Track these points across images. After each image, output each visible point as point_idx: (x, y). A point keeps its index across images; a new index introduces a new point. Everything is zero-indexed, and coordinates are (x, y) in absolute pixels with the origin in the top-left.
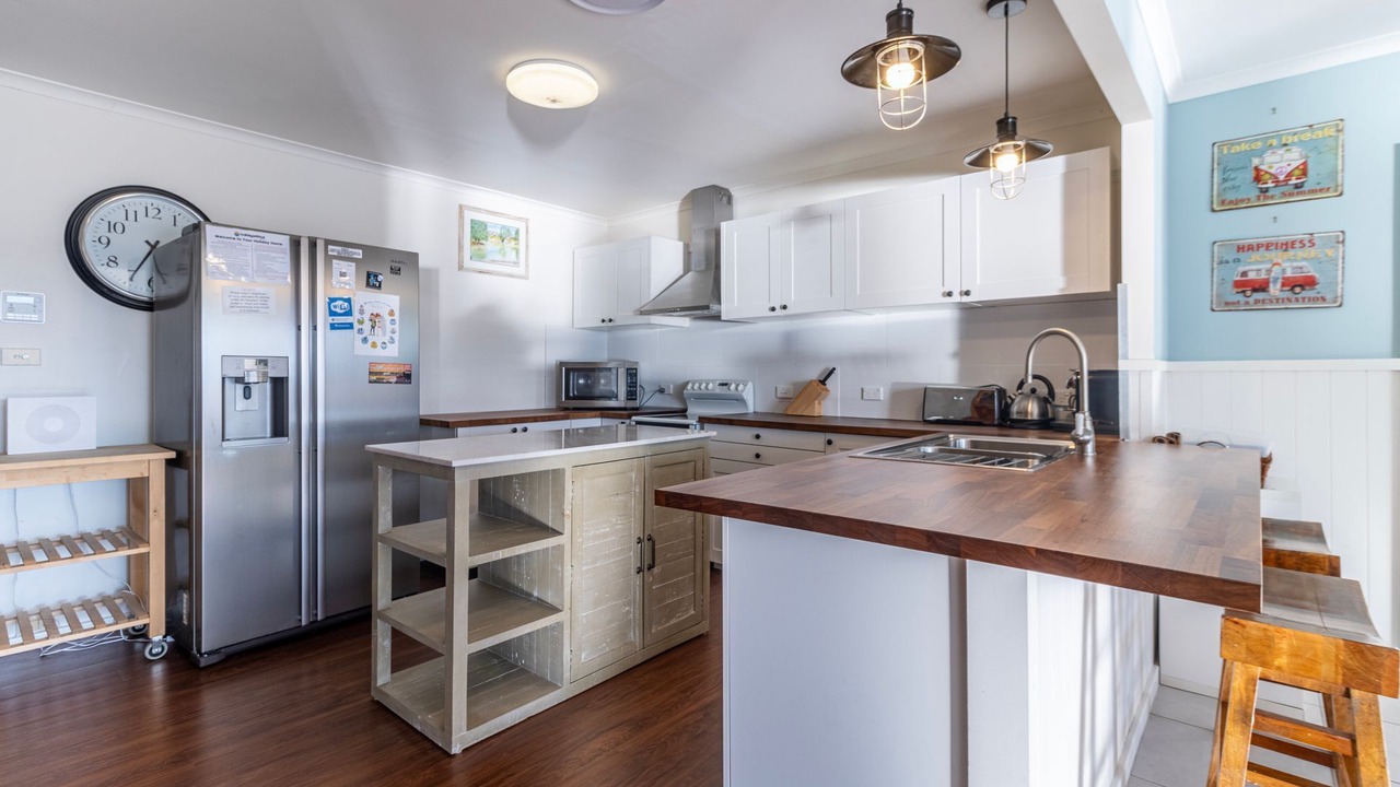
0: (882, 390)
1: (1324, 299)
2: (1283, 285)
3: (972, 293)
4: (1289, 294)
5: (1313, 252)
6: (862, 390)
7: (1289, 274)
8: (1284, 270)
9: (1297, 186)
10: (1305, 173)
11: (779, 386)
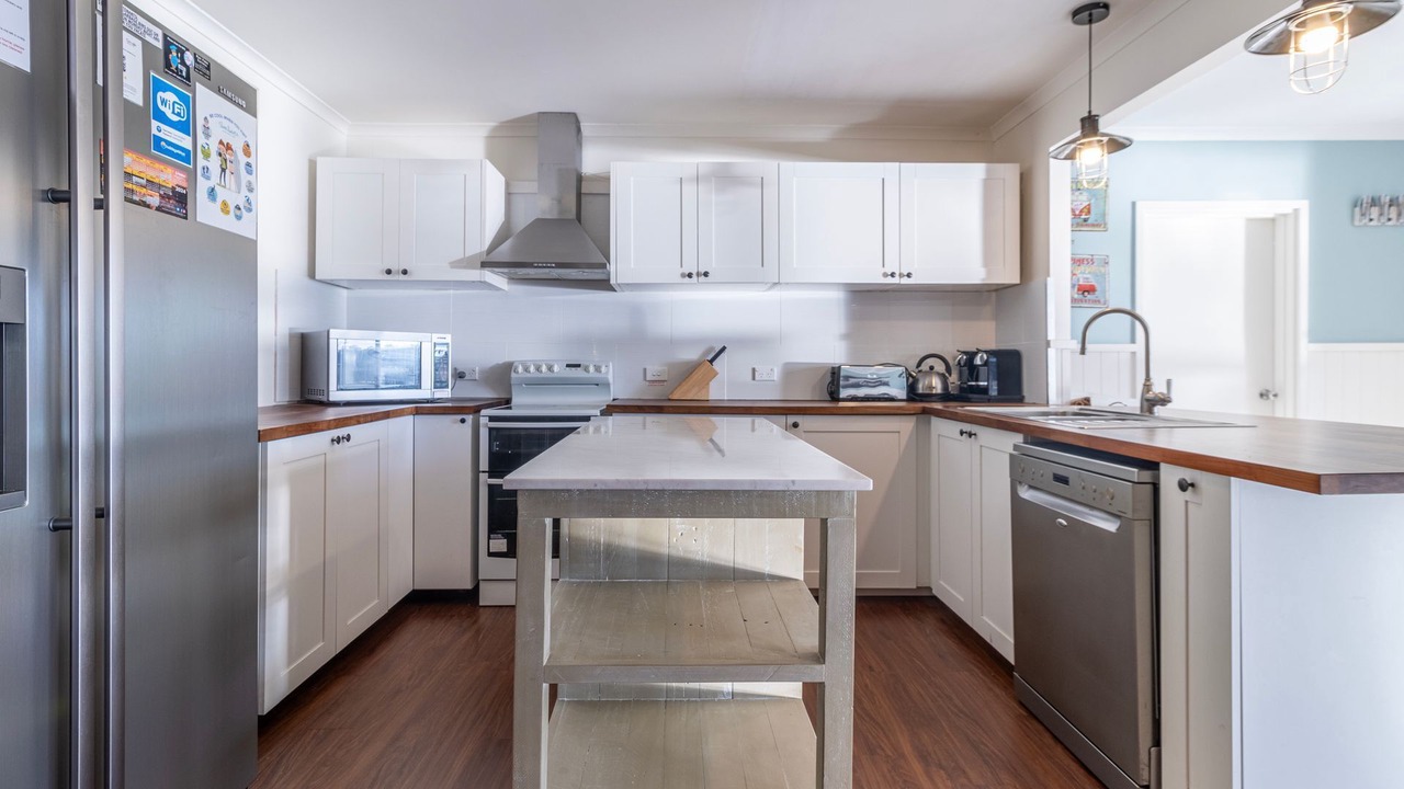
0: (776, 370)
1: (1099, 301)
2: (1079, 290)
3: (913, 276)
4: (1081, 296)
5: (1094, 268)
6: (754, 370)
7: (1081, 283)
8: (1078, 280)
9: (1085, 220)
10: (1089, 212)
11: (648, 368)
